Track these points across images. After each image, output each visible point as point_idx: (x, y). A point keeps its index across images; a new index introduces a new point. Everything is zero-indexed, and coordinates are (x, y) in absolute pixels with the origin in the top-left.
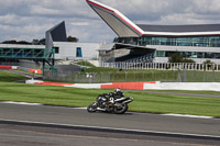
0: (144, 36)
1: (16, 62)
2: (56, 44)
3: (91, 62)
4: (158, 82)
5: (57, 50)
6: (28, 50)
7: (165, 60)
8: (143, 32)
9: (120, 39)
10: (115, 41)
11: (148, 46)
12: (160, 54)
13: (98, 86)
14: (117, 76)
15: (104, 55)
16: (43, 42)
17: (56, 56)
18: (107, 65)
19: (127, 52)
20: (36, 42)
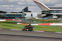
0: (50, 10)
1: (14, 18)
2: (25, 13)
3: (35, 18)
4: (54, 23)
5: (26, 14)
6: (18, 15)
7: (56, 17)
8: (50, 9)
9: (43, 11)
10: (42, 12)
11: (51, 13)
12: (55, 15)
13: (37, 24)
14: (43, 22)
15: (39, 16)
16: (21, 12)
17: (25, 16)
18: (40, 19)
19: (45, 15)
20: (20, 13)
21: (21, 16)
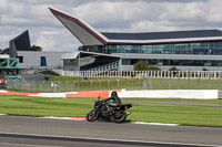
0: (109, 44)
2: (20, 53)
3: (56, 71)
4: (123, 90)
5: (21, 59)
7: (130, 68)
8: (108, 40)
9: (85, 48)
10: (79, 49)
12: (125, 62)
13: (63, 95)
14: (82, 85)
15: (69, 63)
16: (7, 51)
20: (1, 52)
21: (5, 65)
